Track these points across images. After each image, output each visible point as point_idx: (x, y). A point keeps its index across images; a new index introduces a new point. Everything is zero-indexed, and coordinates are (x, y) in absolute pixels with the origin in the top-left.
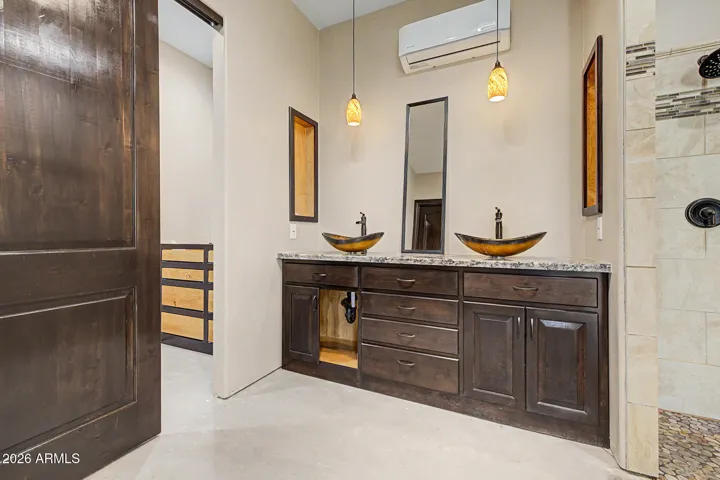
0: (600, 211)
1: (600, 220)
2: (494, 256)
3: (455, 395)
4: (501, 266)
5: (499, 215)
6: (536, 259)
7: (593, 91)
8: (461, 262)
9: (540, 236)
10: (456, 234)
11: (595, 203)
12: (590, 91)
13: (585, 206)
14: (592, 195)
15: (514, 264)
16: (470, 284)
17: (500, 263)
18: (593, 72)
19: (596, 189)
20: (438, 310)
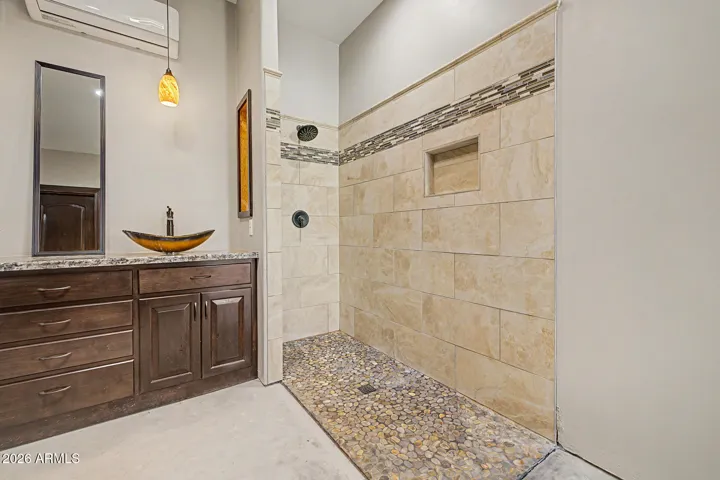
0: (251, 215)
1: (251, 221)
2: (168, 252)
3: (131, 397)
4: (179, 261)
5: (170, 213)
6: (209, 252)
7: (244, 126)
8: (136, 261)
9: (209, 233)
10: (125, 232)
11: (248, 209)
12: (242, 124)
13: (240, 210)
14: (245, 204)
15: (192, 257)
16: (145, 281)
17: (177, 258)
18: (245, 111)
19: (248, 200)
20: (104, 315)
